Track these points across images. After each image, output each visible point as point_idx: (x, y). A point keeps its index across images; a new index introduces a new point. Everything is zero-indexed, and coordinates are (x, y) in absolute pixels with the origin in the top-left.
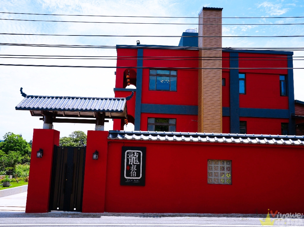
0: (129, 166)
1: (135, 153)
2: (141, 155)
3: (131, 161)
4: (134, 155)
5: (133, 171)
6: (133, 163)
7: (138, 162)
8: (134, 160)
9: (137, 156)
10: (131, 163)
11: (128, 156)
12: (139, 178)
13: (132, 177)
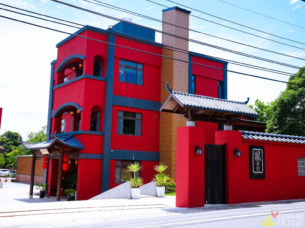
0: (255, 162)
1: (259, 151)
2: (262, 153)
3: (256, 158)
4: (258, 153)
5: (258, 166)
6: (258, 160)
7: (260, 159)
8: (258, 157)
9: (260, 153)
10: (256, 159)
11: (254, 154)
12: (262, 172)
13: (258, 171)
